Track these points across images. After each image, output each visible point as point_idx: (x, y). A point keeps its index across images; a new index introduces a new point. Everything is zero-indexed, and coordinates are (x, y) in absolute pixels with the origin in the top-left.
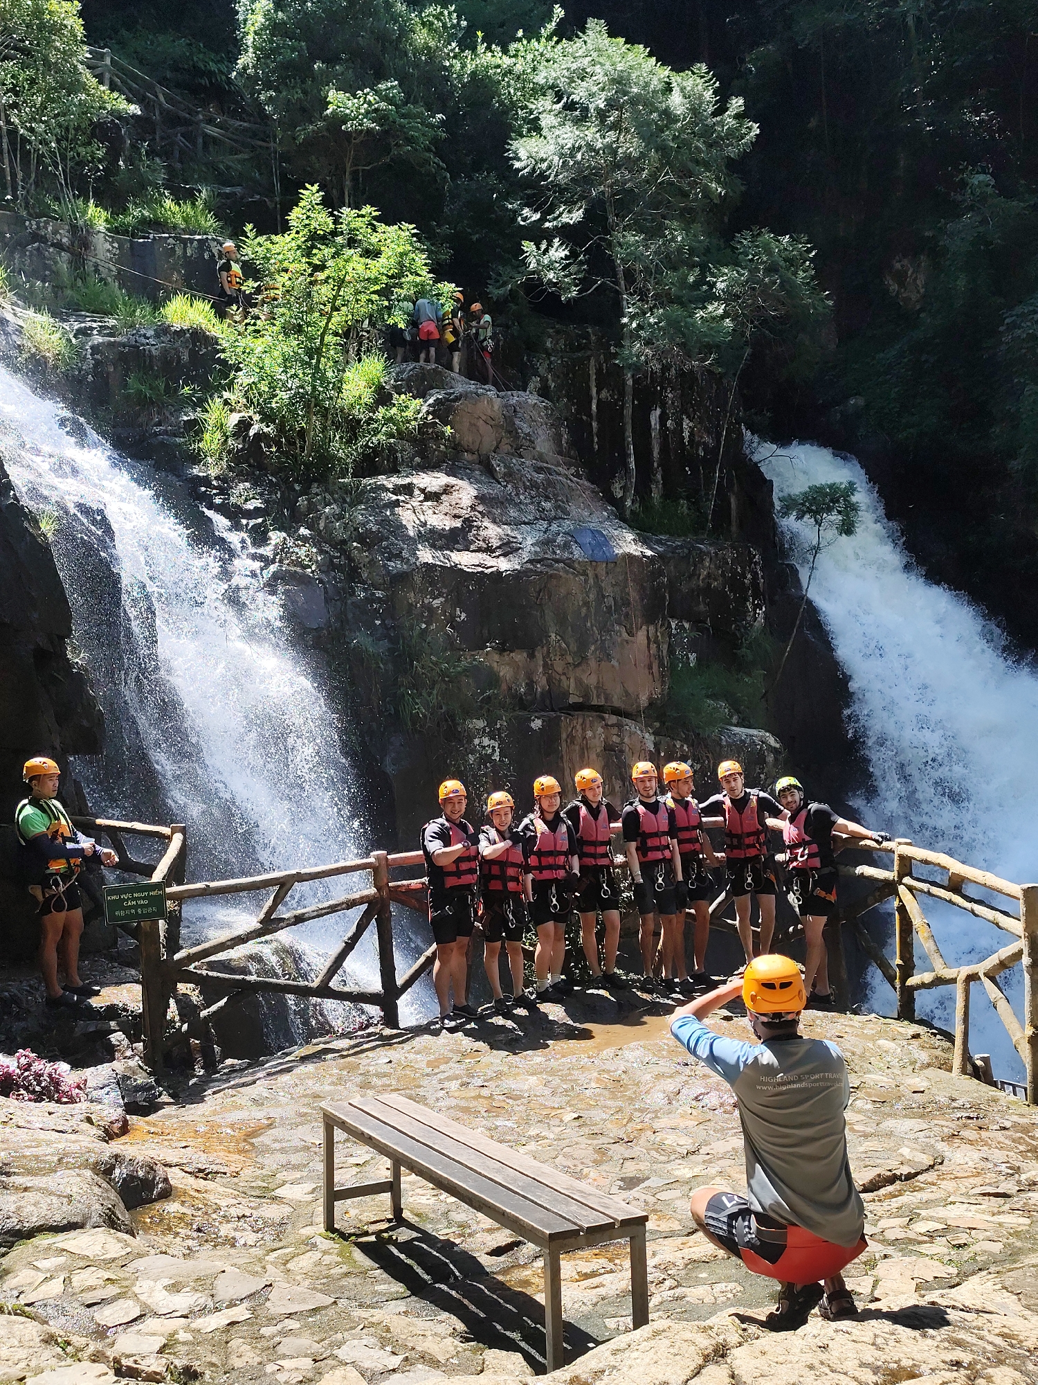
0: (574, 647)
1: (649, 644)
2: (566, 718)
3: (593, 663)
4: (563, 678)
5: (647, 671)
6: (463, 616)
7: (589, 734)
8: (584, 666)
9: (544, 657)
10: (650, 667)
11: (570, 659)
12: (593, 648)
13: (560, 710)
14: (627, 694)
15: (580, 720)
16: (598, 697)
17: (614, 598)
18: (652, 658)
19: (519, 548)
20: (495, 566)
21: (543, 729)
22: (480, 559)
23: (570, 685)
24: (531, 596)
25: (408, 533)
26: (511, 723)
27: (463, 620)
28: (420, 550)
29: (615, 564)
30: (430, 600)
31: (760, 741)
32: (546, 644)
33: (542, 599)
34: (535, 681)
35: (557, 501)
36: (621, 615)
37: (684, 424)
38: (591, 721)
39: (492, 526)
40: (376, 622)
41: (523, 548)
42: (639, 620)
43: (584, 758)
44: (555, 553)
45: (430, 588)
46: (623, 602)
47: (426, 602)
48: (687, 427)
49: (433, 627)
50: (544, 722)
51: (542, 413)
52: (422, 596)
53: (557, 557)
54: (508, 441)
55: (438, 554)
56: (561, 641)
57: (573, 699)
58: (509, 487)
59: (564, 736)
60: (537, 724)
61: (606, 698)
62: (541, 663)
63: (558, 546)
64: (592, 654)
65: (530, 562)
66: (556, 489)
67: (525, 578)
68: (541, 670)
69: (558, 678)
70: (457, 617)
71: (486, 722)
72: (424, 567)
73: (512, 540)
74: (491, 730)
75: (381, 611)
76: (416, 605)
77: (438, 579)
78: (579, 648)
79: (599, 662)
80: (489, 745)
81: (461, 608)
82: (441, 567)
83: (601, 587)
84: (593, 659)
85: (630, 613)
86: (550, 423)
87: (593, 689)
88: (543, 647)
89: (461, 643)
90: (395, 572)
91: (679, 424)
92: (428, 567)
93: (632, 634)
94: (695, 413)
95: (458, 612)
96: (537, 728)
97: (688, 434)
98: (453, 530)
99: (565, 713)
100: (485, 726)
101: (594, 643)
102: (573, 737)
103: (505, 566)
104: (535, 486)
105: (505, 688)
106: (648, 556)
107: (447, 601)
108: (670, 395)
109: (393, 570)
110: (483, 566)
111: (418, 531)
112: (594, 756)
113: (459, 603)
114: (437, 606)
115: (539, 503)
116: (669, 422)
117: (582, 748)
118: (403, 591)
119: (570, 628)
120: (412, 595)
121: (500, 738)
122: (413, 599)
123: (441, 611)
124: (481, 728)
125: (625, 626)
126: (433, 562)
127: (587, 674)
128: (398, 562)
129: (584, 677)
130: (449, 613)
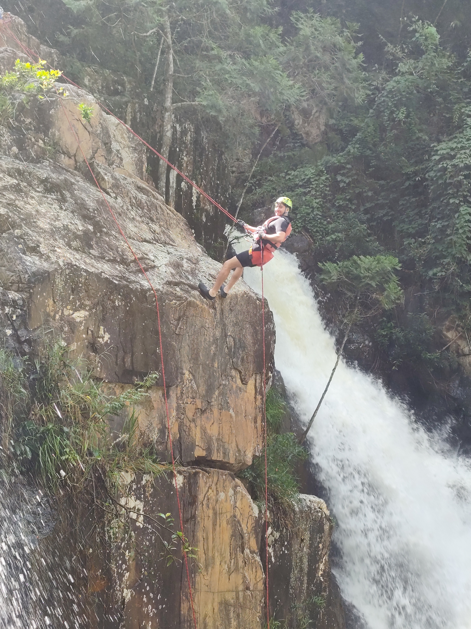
0: (202, 390)
1: (256, 394)
2: (203, 475)
3: (215, 410)
4: (192, 425)
5: (253, 425)
6: (107, 337)
7: (222, 495)
8: (208, 414)
9: (177, 399)
10: (256, 422)
11: (199, 404)
12: (217, 393)
13: (188, 464)
14: (239, 451)
15: (215, 479)
16: (218, 450)
17: (234, 340)
18: (258, 410)
19: (155, 267)
20: (137, 282)
21: (183, 488)
22: (120, 271)
23: (197, 435)
24: (171, 323)
25: (41, 225)
26: (156, 479)
27: (106, 342)
28: (59, 248)
29: (237, 302)
30: (71, 312)
31: (319, 508)
32: (180, 383)
33: (180, 328)
34: (167, 426)
35: (160, 226)
36: (238, 358)
37: (194, 188)
38: (224, 481)
39: (120, 238)
40: (7, 331)
41: (158, 267)
42: (251, 367)
43: (216, 525)
44: (188, 279)
45: (72, 297)
46: (240, 345)
47: (66, 313)
48: (195, 192)
49: (74, 347)
50: (184, 479)
51: (124, 135)
52: (62, 305)
53: (192, 283)
54: (103, 153)
55: (78, 256)
56: (193, 381)
57: (199, 452)
58: (119, 200)
59: (201, 497)
60: (179, 481)
61: (224, 453)
62: (174, 405)
63: (187, 271)
64: (215, 400)
65: (169, 283)
66: (158, 213)
67: (167, 301)
68: (174, 413)
69: (188, 425)
70: (99, 338)
71: (134, 476)
72: (68, 268)
73: (145, 256)
74: (137, 486)
75: (14, 318)
76: (55, 316)
77: (82, 287)
78: (207, 391)
79: (220, 410)
80: (134, 508)
81: (105, 327)
82: (86, 271)
83: (224, 325)
84: (216, 407)
85: (245, 357)
86: (132, 147)
87: (214, 441)
88: (177, 387)
89: (101, 371)
90: (34, 269)
91: (190, 187)
92: (74, 269)
93: (244, 381)
94: (202, 181)
95: (102, 332)
96: (178, 487)
97: (195, 199)
98: (86, 232)
99: (202, 470)
100: (132, 482)
101: (219, 388)
102: (208, 499)
103: (146, 284)
104: (139, 205)
105: (137, 433)
106: (261, 299)
107: (90, 315)
108: (185, 158)
109: (32, 267)
110: (127, 280)
111: (51, 225)
112: (224, 524)
113: (103, 320)
114: (78, 320)
115: (148, 224)
116: (183, 184)
117: (215, 514)
118: (42, 296)
119: (201, 367)
120: (51, 302)
121: (145, 497)
122: (51, 308)
123: (82, 328)
124: (129, 484)
125: (240, 372)
126: (77, 264)
127: (211, 423)
128: (37, 258)
129: (208, 426)
130: (92, 331)
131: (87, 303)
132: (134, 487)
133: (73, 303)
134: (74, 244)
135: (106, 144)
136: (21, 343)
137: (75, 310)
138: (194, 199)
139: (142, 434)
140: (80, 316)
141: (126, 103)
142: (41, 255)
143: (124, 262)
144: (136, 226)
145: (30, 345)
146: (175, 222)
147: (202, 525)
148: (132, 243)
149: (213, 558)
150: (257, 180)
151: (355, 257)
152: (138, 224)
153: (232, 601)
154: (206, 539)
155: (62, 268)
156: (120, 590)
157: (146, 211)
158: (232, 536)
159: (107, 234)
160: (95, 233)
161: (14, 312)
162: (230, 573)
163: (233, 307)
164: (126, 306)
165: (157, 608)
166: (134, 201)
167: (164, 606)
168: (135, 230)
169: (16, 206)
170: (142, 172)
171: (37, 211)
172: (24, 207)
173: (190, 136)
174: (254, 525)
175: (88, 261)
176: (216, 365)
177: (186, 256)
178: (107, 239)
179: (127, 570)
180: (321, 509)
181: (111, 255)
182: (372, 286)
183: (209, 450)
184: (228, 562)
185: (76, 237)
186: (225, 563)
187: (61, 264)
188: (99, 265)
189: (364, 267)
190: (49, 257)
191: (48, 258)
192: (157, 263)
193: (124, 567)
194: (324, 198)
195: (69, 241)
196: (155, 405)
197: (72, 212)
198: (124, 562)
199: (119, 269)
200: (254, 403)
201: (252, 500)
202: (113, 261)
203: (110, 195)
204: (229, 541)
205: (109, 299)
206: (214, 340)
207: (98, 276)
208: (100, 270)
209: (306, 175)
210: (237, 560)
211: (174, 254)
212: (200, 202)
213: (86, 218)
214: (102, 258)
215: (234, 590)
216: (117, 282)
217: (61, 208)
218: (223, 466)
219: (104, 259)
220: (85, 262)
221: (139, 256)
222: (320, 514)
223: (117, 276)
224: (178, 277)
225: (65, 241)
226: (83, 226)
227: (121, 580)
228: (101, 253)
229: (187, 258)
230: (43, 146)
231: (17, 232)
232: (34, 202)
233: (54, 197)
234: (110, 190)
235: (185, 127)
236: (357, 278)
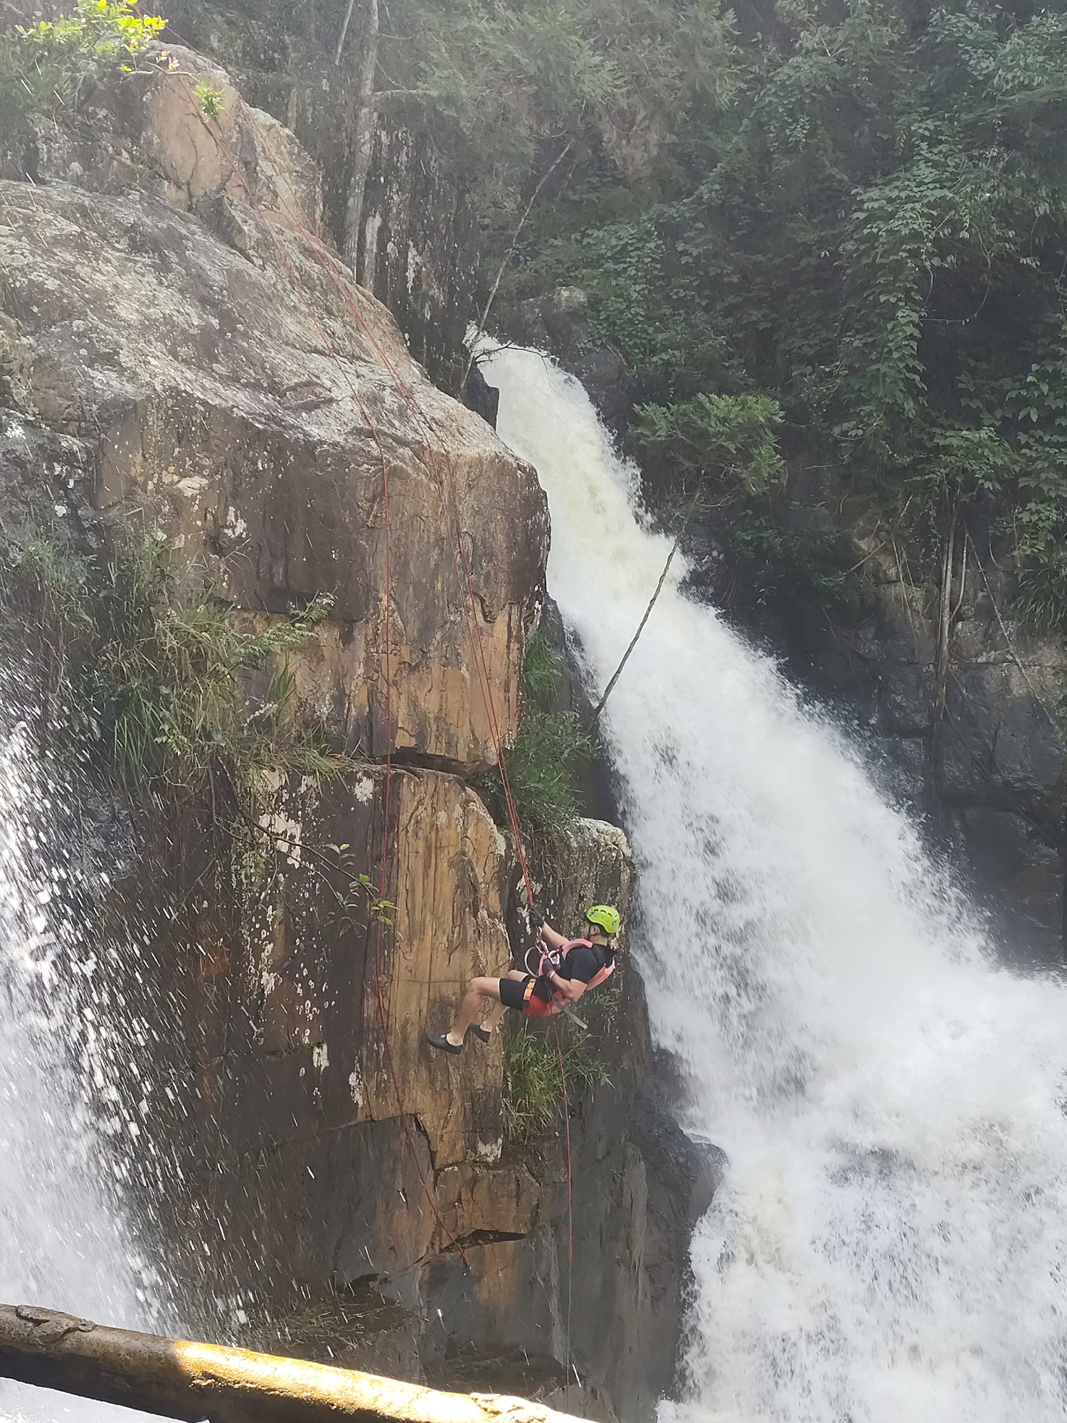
0: (413, 630)
1: (509, 641)
2: (410, 779)
3: (436, 667)
5: (502, 696)
6: (241, 526)
7: (442, 816)
8: (421, 673)
9: (367, 644)
10: (507, 690)
11: (406, 655)
12: (438, 636)
13: (384, 760)
14: (475, 739)
15: (431, 788)
16: (437, 737)
17: (473, 541)
18: (511, 670)
19: (331, 400)
20: (298, 428)
21: (373, 802)
22: (268, 407)
23: (401, 710)
24: (359, 507)
25: (123, 314)
26: (325, 783)
27: (240, 537)
28: (156, 357)
29: (481, 471)
30: (176, 478)
31: (614, 843)
32: (373, 615)
33: (376, 516)
34: (347, 692)
35: (345, 324)
36: (479, 575)
37: (410, 255)
38: (447, 791)
39: (270, 342)
40: (57, 508)
41: (337, 401)
42: (503, 592)
43: (429, 867)
44: (393, 426)
45: (177, 450)
46: (484, 551)
47: (166, 480)
48: (412, 262)
49: (179, 542)
50: (375, 786)
51: (282, 147)
52: (159, 465)
53: (399, 434)
54: (243, 181)
55: (189, 375)
56: (396, 613)
57: (404, 740)
58: (270, 271)
59: (404, 818)
60: (364, 790)
61: (448, 743)
62: (362, 655)
63: (392, 412)
64: (436, 649)
65: (358, 432)
66: (341, 299)
67: (353, 465)
68: (361, 671)
69: (385, 691)
70: (228, 527)
71: (285, 777)
72: (171, 396)
73: (314, 379)
74: (291, 796)
75: (71, 485)
76: (146, 483)
77: (196, 431)
78: (421, 633)
79: (444, 666)
80: (285, 832)
81: (237, 508)
82: (204, 403)
83: (457, 513)
84: (437, 660)
85: (492, 573)
86: (296, 172)
87: (432, 721)
88: (367, 622)
89: (229, 589)
90: (108, 396)
91: (404, 253)
92: (179, 398)
93: (489, 618)
94: (425, 242)
95: (231, 517)
96: (365, 799)
97: (413, 275)
98: (206, 329)
99: (408, 770)
100: (282, 787)
101: (442, 627)
102: (417, 822)
103: (315, 432)
104: (306, 282)
105: (293, 701)
106: (525, 468)
107: (210, 486)
108: (395, 197)
109: (104, 391)
110: (279, 422)
111: (142, 313)
112: (444, 865)
113: (234, 496)
114: (189, 493)
115: (321, 319)
116: (390, 246)
117: (428, 848)
118: (122, 446)
119: (411, 589)
120: (139, 458)
121: (305, 815)
122: (139, 469)
123: (196, 508)
124: (276, 791)
125: (482, 601)
126: (189, 390)
127: (426, 690)
128: (114, 375)
129: (421, 695)
130: (212, 515)
131: (207, 462)
132: (286, 796)
133: (179, 462)
134: (183, 351)
135: (246, 164)
136: (82, 531)
137: (183, 476)
138: (410, 274)
139: (302, 704)
140: (191, 485)
141: (288, 87)
142: (122, 370)
143: (274, 388)
144: (300, 323)
145: (100, 537)
146: (372, 317)
147: (403, 867)
148: (291, 354)
149: (423, 923)
150: (530, 244)
151: (701, 396)
152: (302, 319)
153: (453, 998)
154: (411, 891)
155: (159, 396)
156: (255, 975)
157: (318, 294)
158: (457, 887)
159: (245, 336)
160: (221, 332)
161: (69, 475)
162: (451, 950)
163: (473, 481)
164: (276, 470)
165: (320, 1007)
166: (297, 274)
167: (333, 1003)
168: (298, 329)
169: (77, 276)
170: (314, 222)
171: (116, 286)
172: (91, 278)
173: (407, 154)
174: (497, 869)
175: (208, 384)
176: (439, 586)
177: (390, 383)
178: (245, 344)
179: (270, 939)
180: (617, 845)
181: (250, 374)
182: (729, 452)
183: (421, 736)
184: (448, 931)
185: (187, 338)
186: (444, 933)
187: (159, 388)
188: (229, 393)
189: (716, 415)
190: (136, 373)
191: (133, 378)
192: (335, 394)
193: (264, 934)
194: (649, 282)
195: (174, 344)
196: (326, 654)
197: (181, 291)
198: (265, 925)
199: (265, 401)
200: (505, 656)
201: (495, 826)
202: (255, 386)
203: (252, 262)
204: (451, 896)
205: (246, 458)
206: (437, 541)
207: (226, 413)
208: (231, 403)
209: (620, 239)
210: (465, 927)
211: (368, 377)
212: (420, 282)
213: (206, 302)
214: (233, 379)
215: (458, 979)
216: (260, 426)
217: (161, 283)
218: (446, 765)
219: (238, 381)
220: (203, 387)
221: (305, 378)
222: (614, 854)
223: (261, 415)
224: (373, 422)
225: (166, 345)
226: (201, 317)
227: (258, 959)
228: (234, 371)
229: (391, 387)
230: (128, 162)
231: (78, 324)
232: (110, 268)
233: (148, 261)
234: (251, 252)
235: (397, 138)
236: (704, 434)
